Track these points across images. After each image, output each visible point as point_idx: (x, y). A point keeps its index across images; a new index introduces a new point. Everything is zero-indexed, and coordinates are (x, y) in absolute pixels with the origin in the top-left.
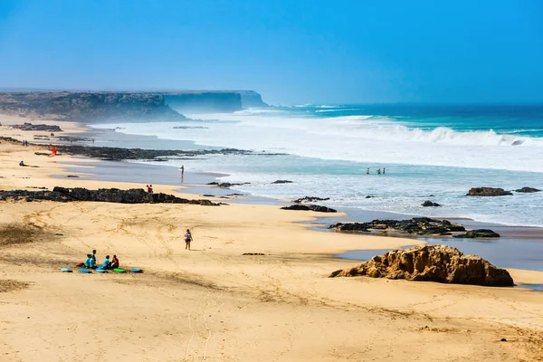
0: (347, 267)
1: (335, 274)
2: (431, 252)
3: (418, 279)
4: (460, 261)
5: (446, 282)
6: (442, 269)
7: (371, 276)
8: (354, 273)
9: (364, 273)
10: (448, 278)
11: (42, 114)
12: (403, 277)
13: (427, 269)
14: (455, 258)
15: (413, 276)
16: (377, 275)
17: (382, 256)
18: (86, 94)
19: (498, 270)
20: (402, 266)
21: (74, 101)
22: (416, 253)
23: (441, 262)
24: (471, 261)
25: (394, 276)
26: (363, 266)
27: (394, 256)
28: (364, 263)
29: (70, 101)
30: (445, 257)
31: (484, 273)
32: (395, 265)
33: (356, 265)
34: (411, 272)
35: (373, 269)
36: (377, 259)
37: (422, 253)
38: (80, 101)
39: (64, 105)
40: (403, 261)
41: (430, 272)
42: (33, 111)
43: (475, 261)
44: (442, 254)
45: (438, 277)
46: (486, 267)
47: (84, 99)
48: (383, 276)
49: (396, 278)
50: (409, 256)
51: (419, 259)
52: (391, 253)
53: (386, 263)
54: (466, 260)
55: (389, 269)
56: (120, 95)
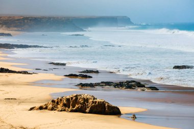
0: (38, 105)
1: (31, 109)
2: (79, 97)
3: (72, 111)
4: (93, 102)
5: (86, 113)
6: (84, 106)
7: (49, 110)
8: (41, 108)
9: (46, 108)
10: (87, 111)
11: (9, 27)
12: (65, 110)
13: (77, 106)
14: (91, 100)
15: (70, 110)
16: (52, 109)
17: (56, 100)
18: (32, 17)
19: (113, 107)
20: (65, 105)
21: (26, 21)
22: (72, 98)
23: (84, 103)
24: (99, 102)
25: (60, 110)
26: (46, 105)
27: (61, 100)
28: (46, 103)
29: (24, 21)
30: (86, 100)
31: (105, 108)
32: (61, 104)
33: (43, 104)
34: (69, 108)
35: (50, 106)
36: (53, 101)
37: (74, 98)
38: (29, 21)
39: (21, 23)
40: (65, 102)
41: (78, 108)
42: (4, 26)
43: (101, 102)
44: (84, 99)
45: (82, 110)
46: (106, 105)
47: (31, 20)
48: (55, 110)
49: (61, 111)
50: (68, 100)
51: (73, 102)
52: (60, 98)
53: (58, 103)
54: (96, 102)
55: (59, 106)
56: (50, 18)
